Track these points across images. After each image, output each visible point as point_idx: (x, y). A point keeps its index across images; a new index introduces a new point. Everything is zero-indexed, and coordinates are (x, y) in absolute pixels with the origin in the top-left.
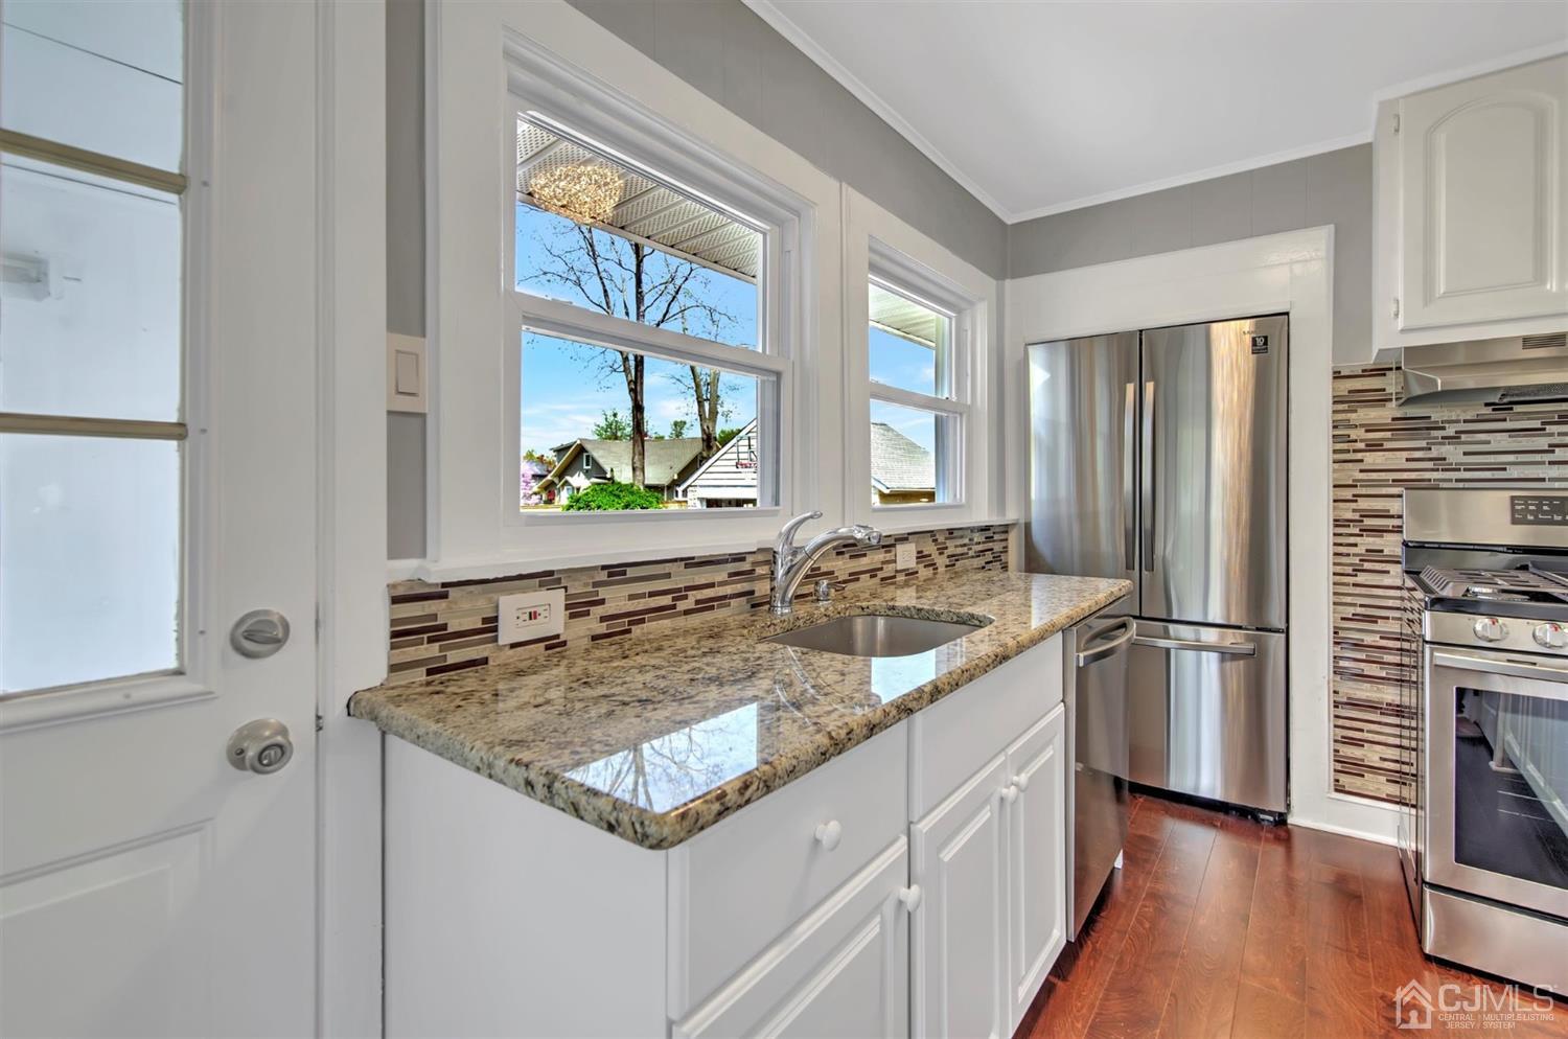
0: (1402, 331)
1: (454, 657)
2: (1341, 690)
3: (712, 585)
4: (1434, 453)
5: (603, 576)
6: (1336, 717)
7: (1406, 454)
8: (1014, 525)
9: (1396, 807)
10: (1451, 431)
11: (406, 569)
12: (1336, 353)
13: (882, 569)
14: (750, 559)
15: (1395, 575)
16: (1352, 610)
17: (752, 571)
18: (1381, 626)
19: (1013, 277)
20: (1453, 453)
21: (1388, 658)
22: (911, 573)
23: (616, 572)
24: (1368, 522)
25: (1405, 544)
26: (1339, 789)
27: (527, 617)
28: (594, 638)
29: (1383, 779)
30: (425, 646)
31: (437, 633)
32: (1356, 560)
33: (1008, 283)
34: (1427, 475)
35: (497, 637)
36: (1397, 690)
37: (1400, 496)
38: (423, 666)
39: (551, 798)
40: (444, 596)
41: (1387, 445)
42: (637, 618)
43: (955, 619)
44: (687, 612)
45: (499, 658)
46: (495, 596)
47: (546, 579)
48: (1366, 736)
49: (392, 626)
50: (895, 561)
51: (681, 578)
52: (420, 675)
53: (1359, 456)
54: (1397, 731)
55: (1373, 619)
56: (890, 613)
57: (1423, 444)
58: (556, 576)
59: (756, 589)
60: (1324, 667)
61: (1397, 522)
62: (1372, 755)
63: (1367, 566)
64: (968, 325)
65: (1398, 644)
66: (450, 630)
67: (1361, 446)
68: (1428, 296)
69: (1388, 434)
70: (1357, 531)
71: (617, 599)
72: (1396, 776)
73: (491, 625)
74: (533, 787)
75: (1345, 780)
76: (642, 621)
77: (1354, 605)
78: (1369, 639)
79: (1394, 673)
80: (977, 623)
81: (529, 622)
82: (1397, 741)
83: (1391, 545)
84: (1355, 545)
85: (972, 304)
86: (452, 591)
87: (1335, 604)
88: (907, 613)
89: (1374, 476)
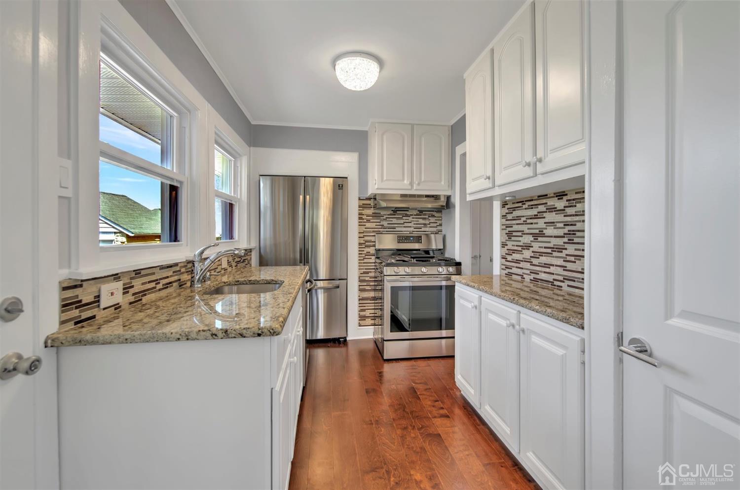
0: (377, 189)
1: (85, 315)
2: (361, 295)
3: (168, 277)
4: (381, 224)
5: (133, 275)
6: (360, 304)
7: (375, 224)
8: (254, 249)
9: (373, 327)
10: (385, 218)
11: (64, 274)
12: (359, 193)
13: (217, 268)
14: (180, 265)
15: (373, 259)
16: (363, 271)
17: (180, 271)
18: (370, 274)
19: (253, 146)
20: (385, 223)
21: (372, 284)
22: (225, 270)
23: (138, 272)
24: (367, 243)
25: (376, 250)
26: (360, 326)
27: (110, 294)
28: (131, 303)
29: (370, 319)
30: (74, 311)
31: (79, 304)
32: (364, 256)
33: (252, 148)
34: (380, 230)
35: (99, 305)
36: (373, 293)
37: (375, 236)
38: (73, 321)
39: (227, 335)
40: (81, 286)
41: (371, 221)
42: (144, 293)
43: (266, 282)
44: (160, 290)
45: (101, 315)
46: (99, 285)
47: (116, 277)
48: (366, 308)
49: (63, 301)
50: (221, 265)
51: (159, 274)
52: (71, 325)
53: (364, 224)
54: (373, 305)
55: (368, 273)
56: (237, 283)
57: (379, 221)
58: (119, 275)
59: (181, 278)
60: (356, 288)
61: (374, 244)
62: (367, 313)
63: (367, 257)
64: (239, 165)
65: (374, 279)
66: (83, 302)
67: (365, 221)
68: (382, 180)
69: (371, 218)
70: (364, 247)
71: (138, 285)
72: (373, 318)
73: (97, 299)
74: (216, 335)
75: (362, 322)
76: (145, 295)
77: (363, 269)
78: (367, 279)
79: (373, 288)
80: (275, 282)
81: (111, 297)
82: (373, 308)
83: (372, 250)
84: (364, 251)
85: (240, 156)
86: (84, 283)
87: (359, 269)
88: (245, 283)
89: (368, 230)
